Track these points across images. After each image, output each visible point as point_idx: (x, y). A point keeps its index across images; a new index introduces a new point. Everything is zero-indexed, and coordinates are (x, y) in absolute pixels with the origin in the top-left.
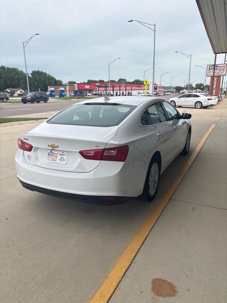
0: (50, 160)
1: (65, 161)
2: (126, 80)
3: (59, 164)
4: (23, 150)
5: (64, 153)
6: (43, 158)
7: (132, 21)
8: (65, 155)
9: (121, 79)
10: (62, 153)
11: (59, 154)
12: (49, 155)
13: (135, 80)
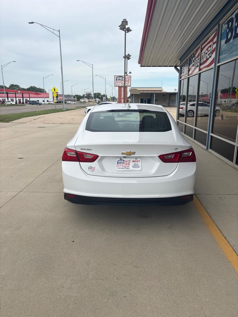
0: (121, 168)
1: (140, 167)
2: (20, 87)
3: (133, 171)
4: (79, 162)
5: (138, 160)
6: (111, 167)
7: (32, 23)
8: (139, 161)
9: (13, 85)
10: (134, 160)
11: (131, 161)
12: (118, 163)
13: (30, 86)
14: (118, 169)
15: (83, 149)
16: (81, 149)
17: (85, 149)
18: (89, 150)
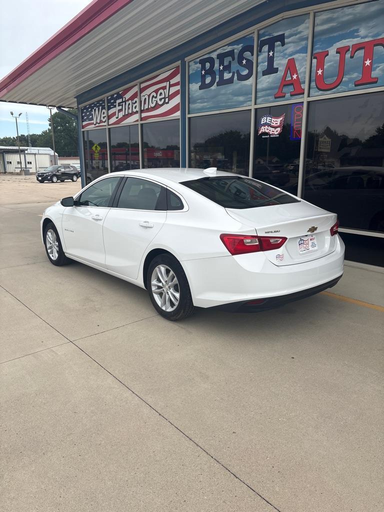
0: (303, 250)
1: (317, 246)
3: (312, 251)
8: (315, 238)
10: (311, 238)
12: (299, 245)
14: (301, 253)
15: (268, 232)
16: (266, 233)
17: (272, 232)
18: (277, 231)
